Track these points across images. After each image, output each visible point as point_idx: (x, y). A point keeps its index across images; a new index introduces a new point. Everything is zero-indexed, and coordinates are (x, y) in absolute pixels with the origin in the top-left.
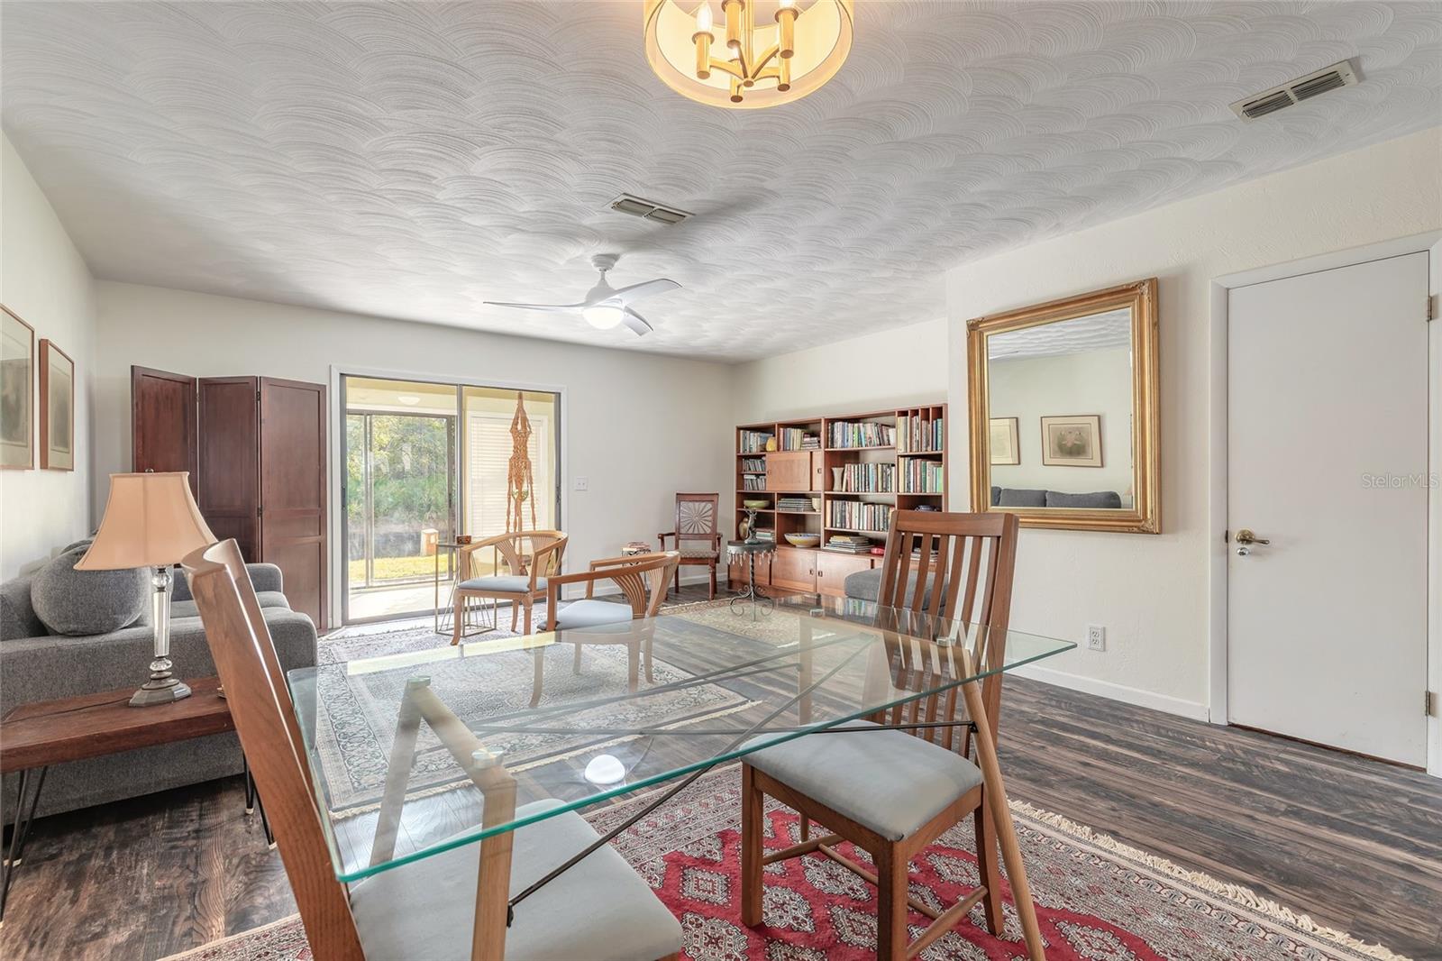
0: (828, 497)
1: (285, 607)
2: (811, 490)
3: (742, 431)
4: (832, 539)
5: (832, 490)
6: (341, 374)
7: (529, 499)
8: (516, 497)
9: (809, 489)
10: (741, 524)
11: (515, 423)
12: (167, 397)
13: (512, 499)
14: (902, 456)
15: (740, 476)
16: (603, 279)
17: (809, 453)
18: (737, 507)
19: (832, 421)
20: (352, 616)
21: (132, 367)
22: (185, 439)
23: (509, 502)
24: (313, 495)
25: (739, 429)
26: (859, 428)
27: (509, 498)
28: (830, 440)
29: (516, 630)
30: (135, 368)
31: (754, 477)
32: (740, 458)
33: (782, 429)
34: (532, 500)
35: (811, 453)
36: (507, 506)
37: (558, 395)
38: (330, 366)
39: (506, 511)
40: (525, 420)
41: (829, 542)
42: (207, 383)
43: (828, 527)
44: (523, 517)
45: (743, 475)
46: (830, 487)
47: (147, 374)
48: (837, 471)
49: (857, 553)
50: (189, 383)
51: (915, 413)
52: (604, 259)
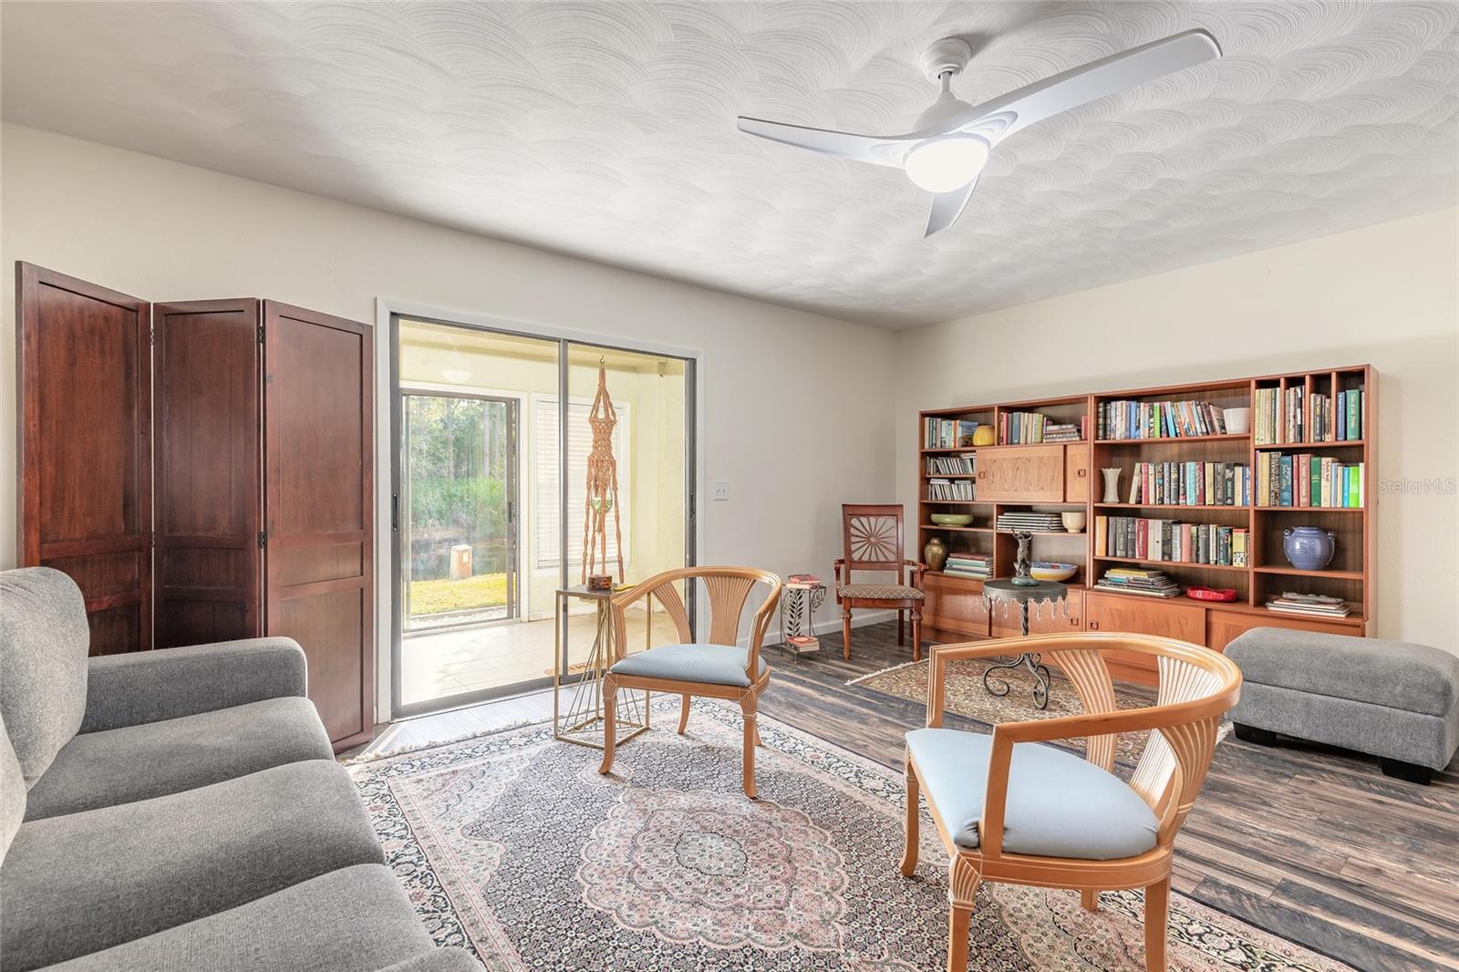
0: (1099, 511)
1: (325, 757)
2: (1065, 501)
3: (927, 419)
4: (1109, 574)
5: (1102, 502)
6: (393, 314)
7: (613, 509)
8: (597, 507)
9: (1062, 500)
10: (928, 548)
11: (595, 408)
12: (92, 331)
13: (591, 511)
14: (1263, 450)
15: (925, 480)
16: (946, 88)
17: (1062, 447)
18: (921, 523)
19: (1106, 400)
20: (407, 699)
21: (19, 264)
22: (128, 409)
23: (588, 514)
24: (352, 509)
25: (924, 415)
26: (1162, 410)
27: (588, 510)
28: (1103, 427)
29: (686, 731)
30: (24, 267)
31: (946, 483)
32: (925, 455)
33: (1004, 415)
34: (617, 511)
35: (1065, 446)
36: (585, 519)
37: (693, 362)
38: (376, 299)
39: (584, 524)
40: (608, 405)
41: (1103, 577)
42: (169, 314)
43: (1100, 554)
44: (606, 533)
45: (929, 479)
46: (1097, 499)
47: (49, 281)
48: (1112, 475)
49: (1167, 597)
50: (135, 311)
51: (1295, 381)
52: (957, 46)
